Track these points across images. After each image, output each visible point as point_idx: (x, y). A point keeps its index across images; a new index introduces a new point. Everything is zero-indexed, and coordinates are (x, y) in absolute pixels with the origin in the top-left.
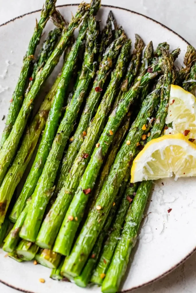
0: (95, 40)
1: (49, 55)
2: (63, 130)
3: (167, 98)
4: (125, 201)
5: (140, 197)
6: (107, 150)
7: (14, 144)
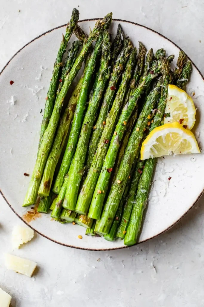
0: (109, 50)
1: (73, 61)
2: (88, 121)
3: (166, 95)
4: (136, 173)
5: (148, 170)
6: (122, 136)
7: (52, 134)
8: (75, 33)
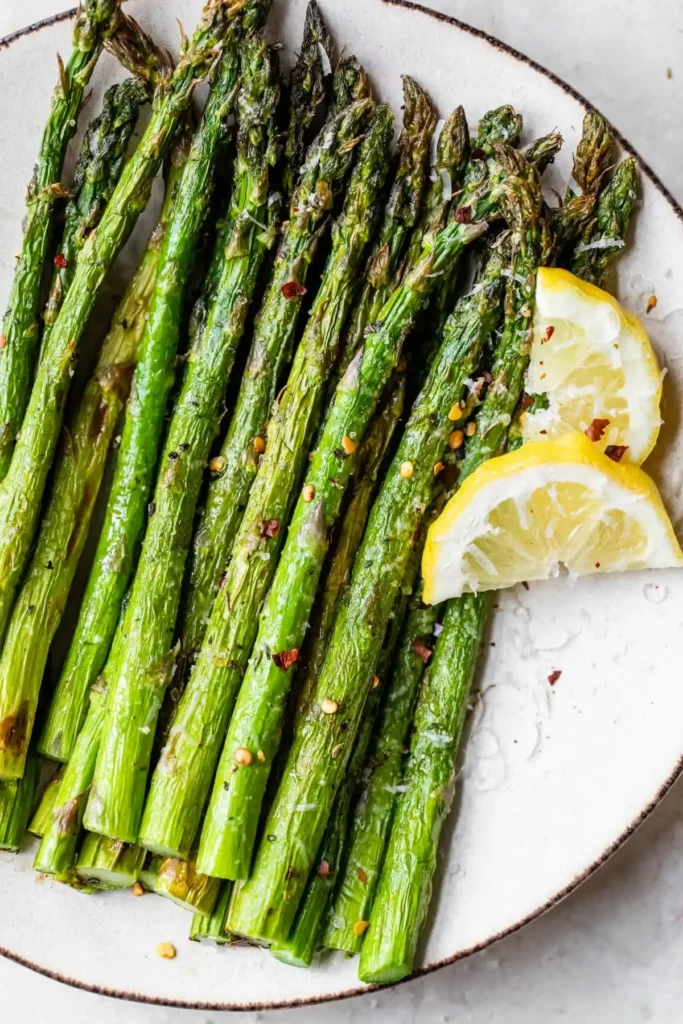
0: (268, 122)
1: (113, 172)
2: (187, 439)
3: (527, 314)
4: (407, 658)
5: (456, 646)
6: (338, 505)
7: (30, 505)
8: (117, 51)
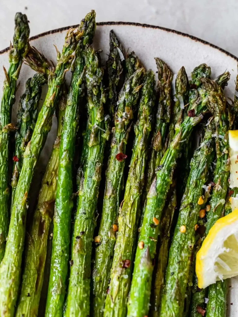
0: (100, 84)
1: (34, 117)
2: (83, 229)
3: (226, 152)
4: (195, 315)
5: (216, 306)
6: (155, 249)
7: (17, 268)
8: (29, 62)
